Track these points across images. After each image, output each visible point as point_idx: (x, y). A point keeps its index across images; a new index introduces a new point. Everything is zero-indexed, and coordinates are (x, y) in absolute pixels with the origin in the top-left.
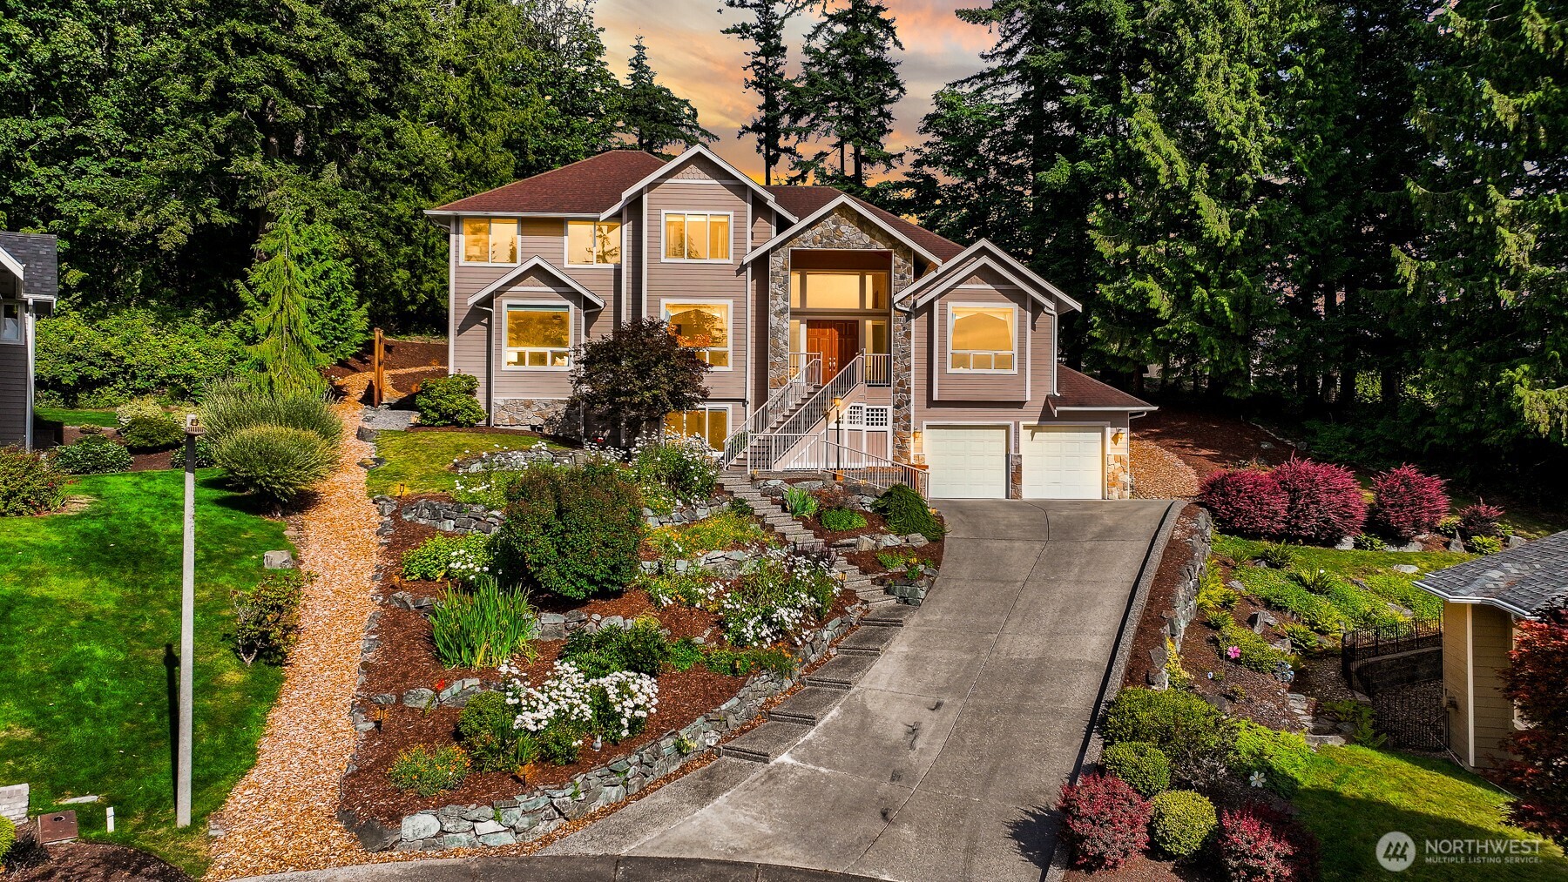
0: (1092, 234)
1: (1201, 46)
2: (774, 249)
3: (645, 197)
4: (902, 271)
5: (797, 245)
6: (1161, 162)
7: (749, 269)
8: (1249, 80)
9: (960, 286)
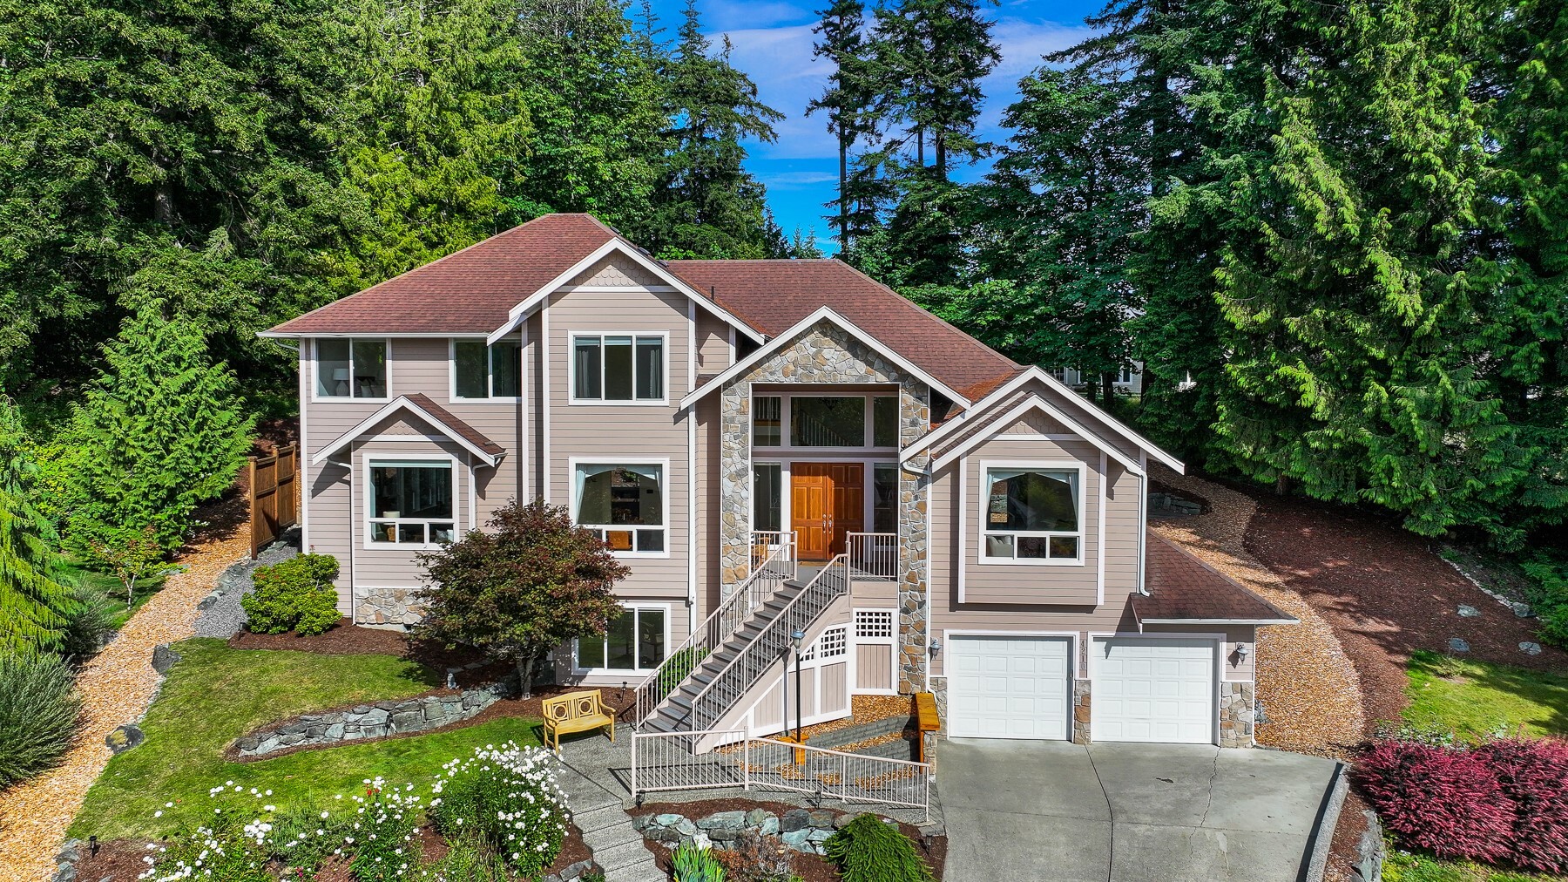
0: (1220, 298)
1: (1384, 31)
2: (728, 384)
3: (545, 313)
4: (913, 414)
5: (761, 377)
6: (1320, 203)
7: (692, 415)
8: (1459, 80)
9: (1000, 437)
